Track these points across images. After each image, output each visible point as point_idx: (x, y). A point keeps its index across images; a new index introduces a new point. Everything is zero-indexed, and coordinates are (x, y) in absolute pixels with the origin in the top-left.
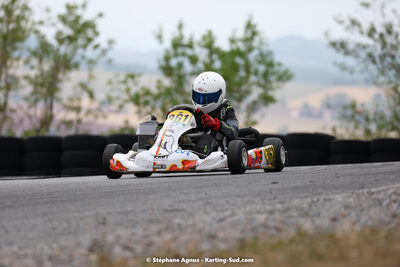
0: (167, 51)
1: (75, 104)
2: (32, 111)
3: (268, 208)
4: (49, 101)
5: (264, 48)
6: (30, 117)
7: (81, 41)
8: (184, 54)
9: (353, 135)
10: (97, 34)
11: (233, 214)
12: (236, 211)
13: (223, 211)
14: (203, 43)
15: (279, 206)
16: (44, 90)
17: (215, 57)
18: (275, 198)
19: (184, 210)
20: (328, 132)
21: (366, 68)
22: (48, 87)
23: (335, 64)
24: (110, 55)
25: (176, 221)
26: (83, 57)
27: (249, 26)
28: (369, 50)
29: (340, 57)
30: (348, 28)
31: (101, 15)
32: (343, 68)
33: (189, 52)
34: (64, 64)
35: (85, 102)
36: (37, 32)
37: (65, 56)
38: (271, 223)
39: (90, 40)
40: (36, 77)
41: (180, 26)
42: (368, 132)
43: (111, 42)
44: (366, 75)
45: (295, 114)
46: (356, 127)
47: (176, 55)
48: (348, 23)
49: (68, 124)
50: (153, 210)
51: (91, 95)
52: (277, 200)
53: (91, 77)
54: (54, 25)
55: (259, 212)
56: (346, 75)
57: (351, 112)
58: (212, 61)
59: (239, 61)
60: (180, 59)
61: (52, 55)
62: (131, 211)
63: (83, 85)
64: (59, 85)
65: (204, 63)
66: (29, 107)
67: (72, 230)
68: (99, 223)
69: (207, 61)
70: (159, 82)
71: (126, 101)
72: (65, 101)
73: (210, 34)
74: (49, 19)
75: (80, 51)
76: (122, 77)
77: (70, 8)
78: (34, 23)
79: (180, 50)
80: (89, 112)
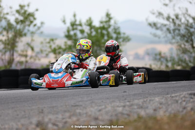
0: (68, 28)
1: (25, 53)
2: (3, 57)
3: (122, 104)
4: (12, 52)
6: (2, 60)
7: (27, 23)
8: (76, 29)
9: (160, 68)
10: (35, 19)
12: (107, 106)
13: (100, 106)
14: (87, 24)
16: (9, 47)
17: (93, 30)
18: (125, 99)
20: (148, 66)
21: (166, 35)
22: (11, 45)
23: (151, 33)
24: (42, 29)
25: (78, 111)
26: (29, 31)
27: (108, 15)
28: (167, 27)
29: (154, 31)
30: (157, 17)
31: (37, 10)
32: (155, 35)
33: (79, 28)
34: (19, 34)
35: (30, 53)
36: (5, 18)
37: (19, 30)
39: (32, 22)
40: (6, 40)
41: (75, 16)
42: (167, 66)
43: (42, 23)
44: (166, 39)
45: (131, 58)
46: (161, 64)
47: (73, 29)
48: (157, 14)
49: (21, 63)
51: (33, 49)
53: (32, 40)
54: (14, 15)
55: (118, 106)
56: (157, 39)
57: (159, 57)
58: (91, 32)
59: (105, 32)
60: (75, 31)
61: (13, 30)
62: (55, 106)
63: (28, 44)
64: (17, 44)
65: (87, 33)
66: (2, 55)
67: (27, 116)
68: (40, 112)
69: (89, 32)
70: (66, 43)
71: (50, 52)
72: (20, 52)
73: (90, 19)
74: (12, 12)
75: (27, 28)
76: (48, 40)
77: (22, 7)
78: (4, 14)
79: (75, 27)
80: (31, 57)
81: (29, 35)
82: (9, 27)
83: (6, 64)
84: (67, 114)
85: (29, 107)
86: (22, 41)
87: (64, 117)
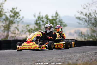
0: (37, 19)
1: (14, 32)
2: (4, 34)
3: (61, 57)
4: (8, 31)
5: (60, 19)
6: (3, 35)
7: (16, 17)
10: (20, 15)
11: (52, 59)
12: (53, 58)
13: (50, 58)
14: (45, 17)
15: (64, 57)
16: (7, 29)
17: (48, 21)
18: (63, 55)
19: (41, 58)
20: (76, 39)
21: (85, 23)
24: (23, 20)
25: (39, 61)
26: (16, 21)
27: (56, 13)
28: (85, 19)
29: (78, 21)
31: (21, 11)
32: (79, 23)
33: (42, 19)
34: (12, 22)
35: (17, 32)
36: (5, 15)
37: (12, 20)
38: (62, 61)
39: (18, 17)
40: (5, 25)
41: (40, 13)
42: (85, 39)
43: (23, 17)
44: (85, 25)
45: (67, 35)
47: (39, 20)
48: (80, 13)
49: (12, 37)
50: (33, 58)
51: (18, 30)
52: (63, 56)
53: (18, 26)
54: (9, 13)
55: (59, 58)
56: (80, 25)
57: (81, 34)
59: (54, 22)
61: (8, 20)
62: (28, 58)
63: (16, 28)
64: (10, 28)
65: (45, 22)
66: (3, 33)
67: (13, 63)
68: (20, 61)
69: (46, 21)
70: (35, 27)
71: (26, 31)
72: (12, 31)
73: (47, 15)
74: (8, 11)
75: (15, 19)
76: (26, 26)
77: (13, 9)
78: (4, 13)
79: (40, 19)
80: (17, 34)
81: (16, 23)
82: (7, 19)
83: (5, 37)
84: (33, 62)
85: (15, 58)
86: (13, 26)
87: (32, 63)
